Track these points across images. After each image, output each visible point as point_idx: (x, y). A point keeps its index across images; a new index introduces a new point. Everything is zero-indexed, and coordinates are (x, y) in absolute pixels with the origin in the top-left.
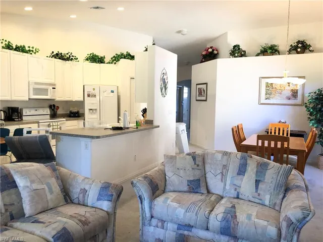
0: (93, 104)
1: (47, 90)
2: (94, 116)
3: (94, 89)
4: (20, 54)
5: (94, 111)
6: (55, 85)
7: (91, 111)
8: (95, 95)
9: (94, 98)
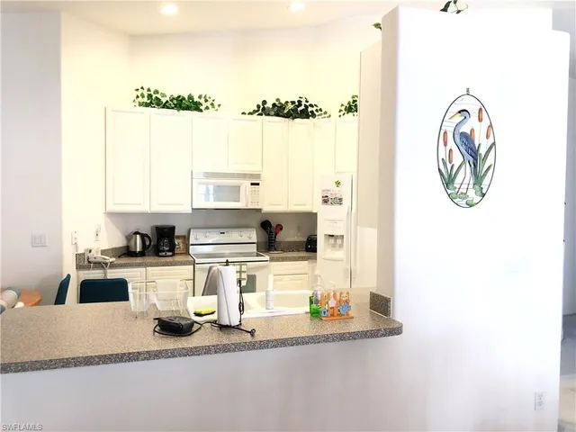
0: (335, 221)
1: (237, 189)
2: (340, 254)
3: (338, 183)
4: (173, 115)
5: (339, 241)
6: (258, 176)
7: (332, 241)
8: (341, 199)
9: (336, 208)
